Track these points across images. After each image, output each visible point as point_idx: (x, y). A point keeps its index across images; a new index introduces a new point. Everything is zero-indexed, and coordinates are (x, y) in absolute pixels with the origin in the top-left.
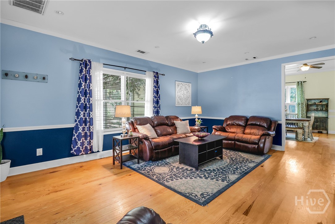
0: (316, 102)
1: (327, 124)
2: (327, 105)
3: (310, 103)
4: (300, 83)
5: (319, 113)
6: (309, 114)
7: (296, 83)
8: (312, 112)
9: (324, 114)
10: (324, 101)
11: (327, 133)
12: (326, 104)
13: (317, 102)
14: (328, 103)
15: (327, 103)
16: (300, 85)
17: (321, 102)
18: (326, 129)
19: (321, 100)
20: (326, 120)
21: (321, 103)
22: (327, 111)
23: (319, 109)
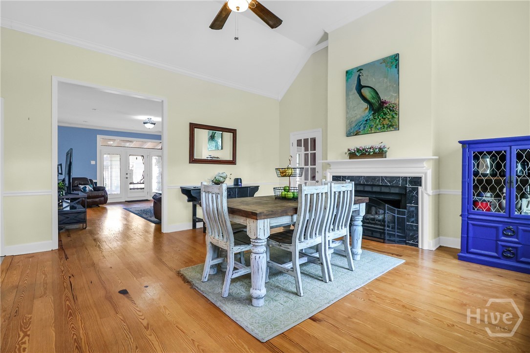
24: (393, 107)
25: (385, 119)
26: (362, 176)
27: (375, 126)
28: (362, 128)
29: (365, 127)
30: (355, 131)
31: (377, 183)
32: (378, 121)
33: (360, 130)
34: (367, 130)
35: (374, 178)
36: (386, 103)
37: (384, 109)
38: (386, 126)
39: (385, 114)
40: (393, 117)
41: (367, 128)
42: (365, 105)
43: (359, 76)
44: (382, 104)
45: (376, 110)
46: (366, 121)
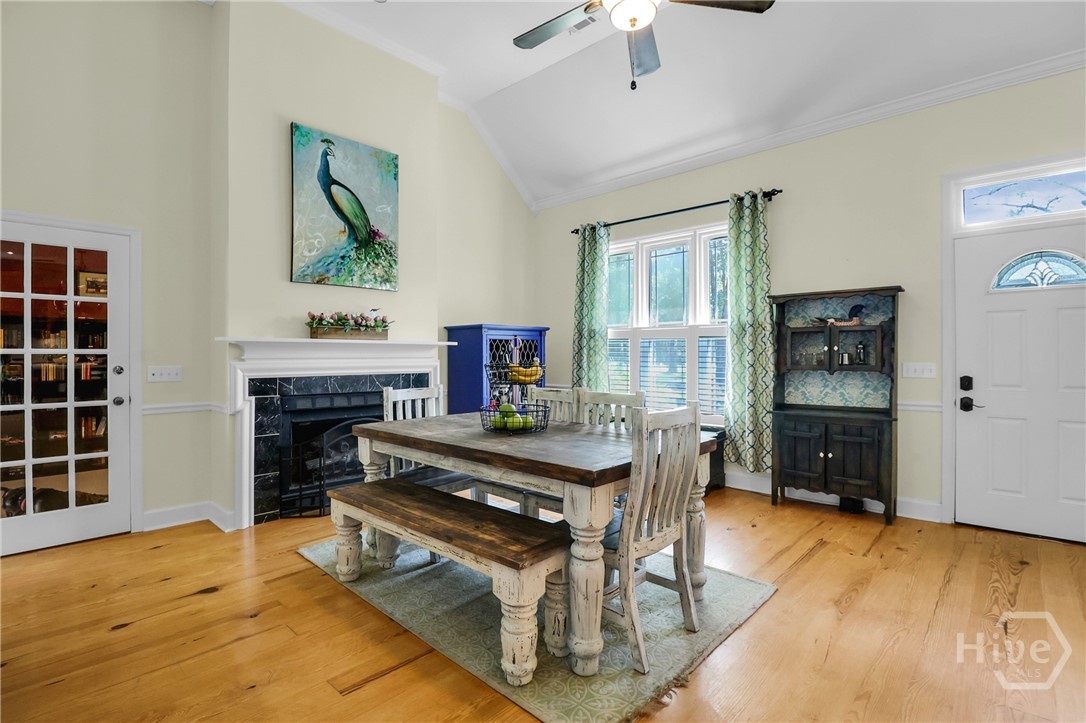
0: (829, 313)
1: (885, 459)
2: (888, 334)
3: (796, 323)
4: (747, 201)
5: (848, 381)
6: (796, 389)
7: (728, 209)
8: (809, 380)
9: (875, 389)
10: (876, 308)
11: (889, 517)
12: (881, 325)
13: (834, 314)
14: (893, 320)
15: (890, 316)
16: (747, 212)
17: (856, 311)
18: (885, 491)
19: (859, 301)
20: (881, 433)
21: (855, 321)
22: (887, 367)
23: (846, 362)
24: (391, 248)
25: (377, 264)
26: (330, 377)
27: (359, 273)
28: (333, 272)
29: (339, 270)
30: (316, 274)
31: (363, 389)
32: (365, 265)
33: (329, 275)
34: (343, 278)
35: (356, 379)
36: (380, 237)
37: (377, 246)
38: (379, 279)
39: (378, 256)
40: (391, 266)
41: (344, 275)
42: (341, 224)
43: (325, 154)
44: (373, 235)
45: (361, 242)
46: (343, 258)
